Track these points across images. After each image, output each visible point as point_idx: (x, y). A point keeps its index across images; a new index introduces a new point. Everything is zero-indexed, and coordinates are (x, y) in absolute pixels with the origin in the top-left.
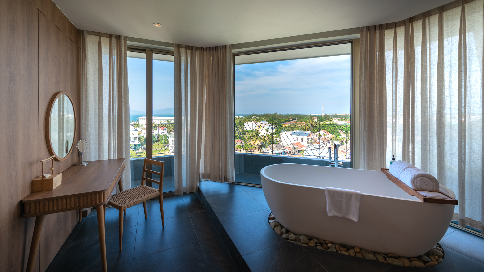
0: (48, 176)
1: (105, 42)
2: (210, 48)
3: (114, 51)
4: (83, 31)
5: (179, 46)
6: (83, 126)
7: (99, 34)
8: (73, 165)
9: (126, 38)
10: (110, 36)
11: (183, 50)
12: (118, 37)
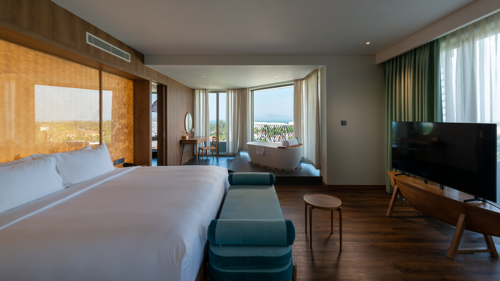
0: (185, 136)
1: (201, 91)
2: (241, 89)
3: (204, 94)
4: (195, 89)
5: (228, 89)
6: (195, 124)
7: (200, 89)
8: (191, 137)
9: (208, 89)
10: (203, 89)
11: (230, 91)
12: (206, 89)
